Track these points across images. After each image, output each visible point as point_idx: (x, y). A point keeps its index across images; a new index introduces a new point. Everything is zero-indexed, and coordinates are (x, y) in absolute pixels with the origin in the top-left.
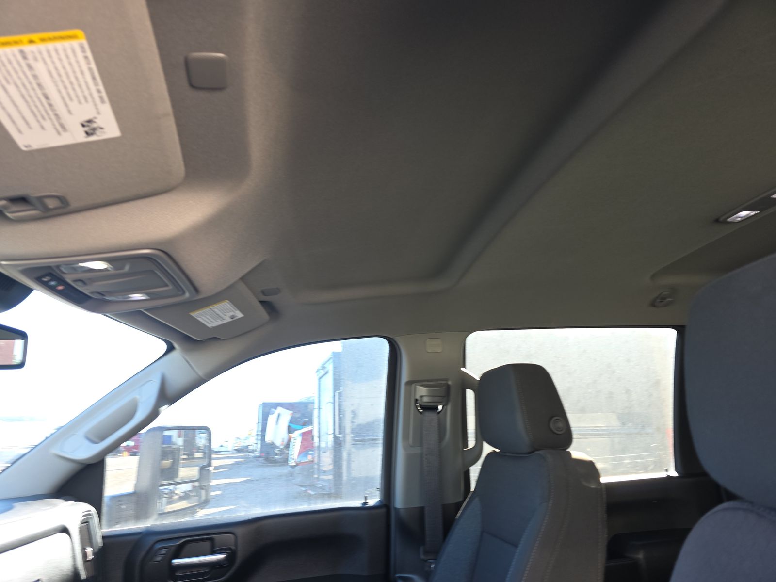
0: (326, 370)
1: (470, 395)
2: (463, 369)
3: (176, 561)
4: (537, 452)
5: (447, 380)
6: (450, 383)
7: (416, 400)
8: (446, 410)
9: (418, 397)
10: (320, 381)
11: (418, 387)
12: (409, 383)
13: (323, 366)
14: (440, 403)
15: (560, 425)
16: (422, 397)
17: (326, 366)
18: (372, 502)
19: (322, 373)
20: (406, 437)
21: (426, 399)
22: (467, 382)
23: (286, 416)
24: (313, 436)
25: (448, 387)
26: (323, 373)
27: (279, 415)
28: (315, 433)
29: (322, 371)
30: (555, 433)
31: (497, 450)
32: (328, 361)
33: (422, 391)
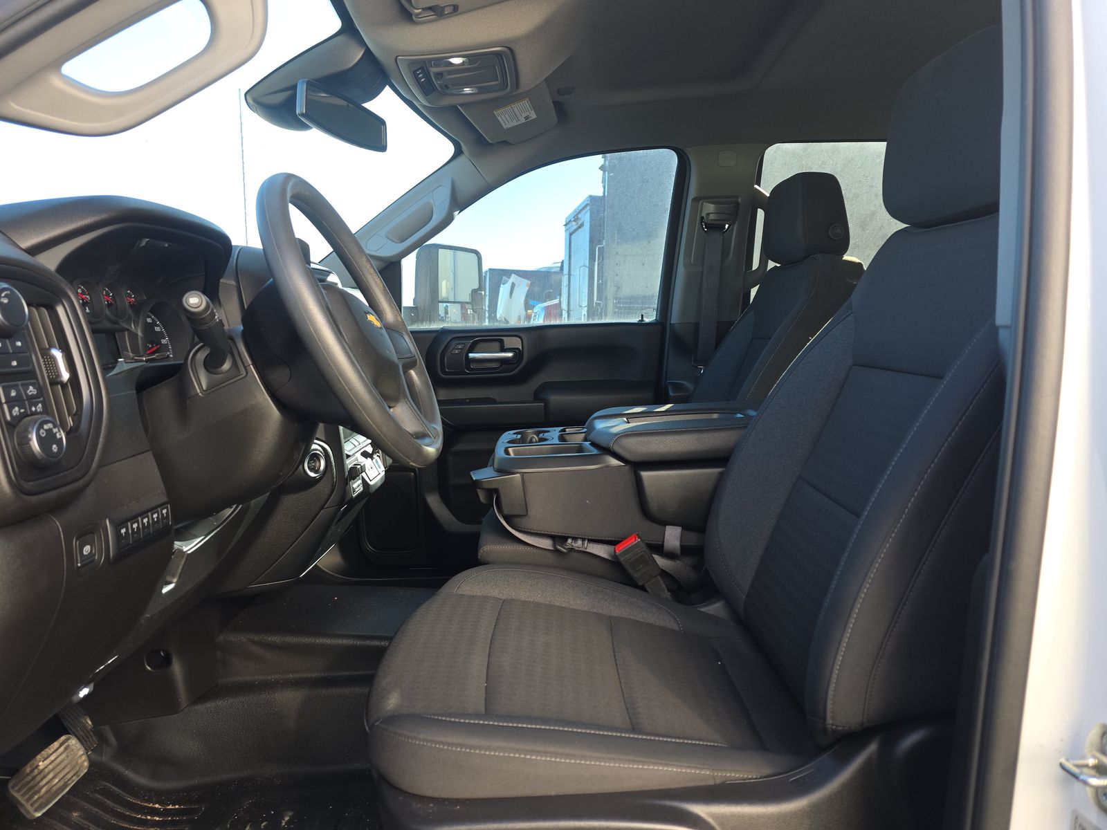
0: (580, 222)
1: (761, 214)
2: (756, 186)
3: (471, 355)
4: (811, 256)
5: (737, 197)
6: (740, 200)
7: (702, 218)
8: (733, 228)
9: (704, 215)
10: (570, 238)
11: (705, 204)
12: (696, 200)
13: (576, 215)
14: (727, 221)
15: (839, 231)
16: (708, 214)
17: (580, 216)
18: (650, 318)
19: (574, 226)
20: (688, 255)
21: (712, 217)
22: (757, 201)
23: (523, 287)
24: (562, 310)
25: (738, 204)
26: (576, 227)
27: (513, 286)
28: (564, 306)
29: (574, 223)
30: (833, 240)
31: (778, 265)
32: (583, 208)
33: (709, 208)
